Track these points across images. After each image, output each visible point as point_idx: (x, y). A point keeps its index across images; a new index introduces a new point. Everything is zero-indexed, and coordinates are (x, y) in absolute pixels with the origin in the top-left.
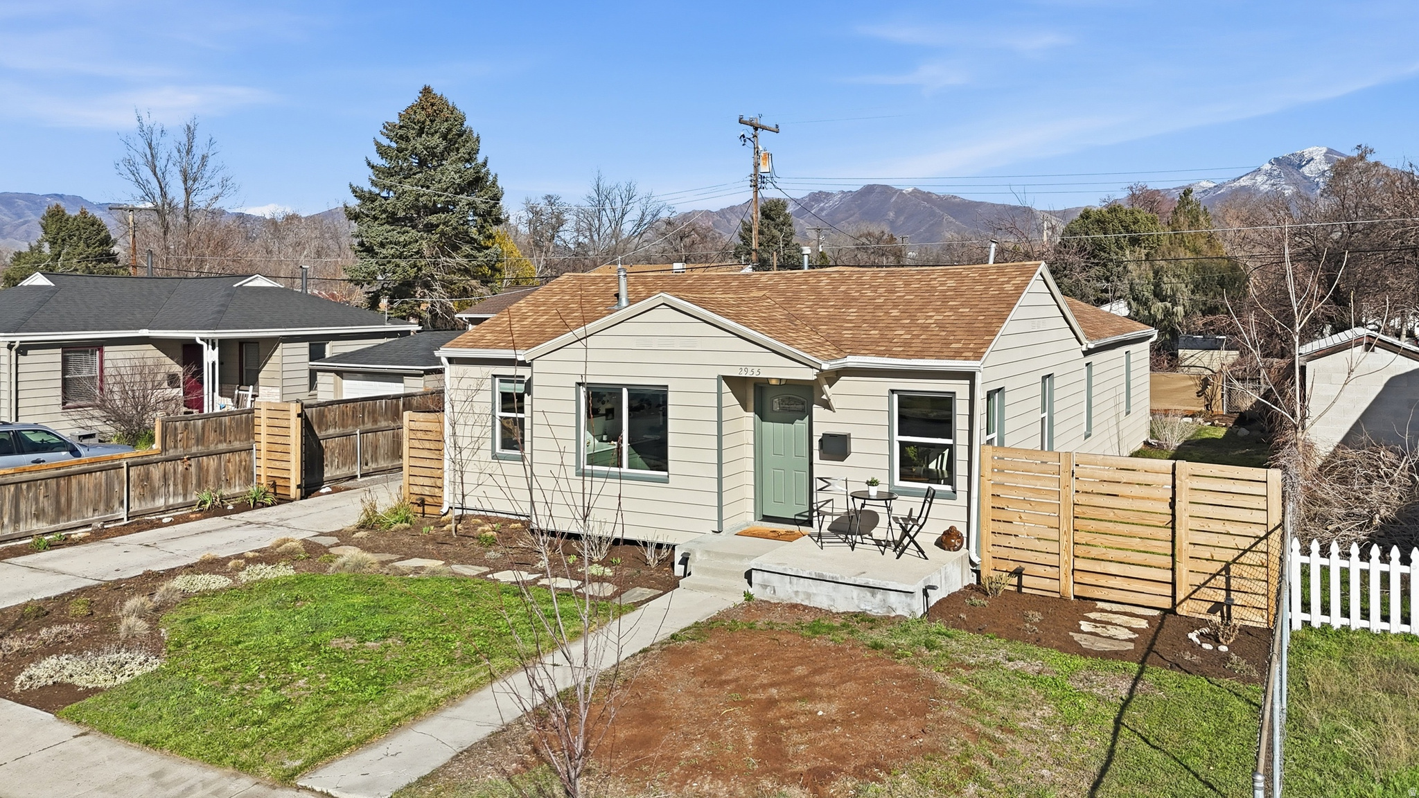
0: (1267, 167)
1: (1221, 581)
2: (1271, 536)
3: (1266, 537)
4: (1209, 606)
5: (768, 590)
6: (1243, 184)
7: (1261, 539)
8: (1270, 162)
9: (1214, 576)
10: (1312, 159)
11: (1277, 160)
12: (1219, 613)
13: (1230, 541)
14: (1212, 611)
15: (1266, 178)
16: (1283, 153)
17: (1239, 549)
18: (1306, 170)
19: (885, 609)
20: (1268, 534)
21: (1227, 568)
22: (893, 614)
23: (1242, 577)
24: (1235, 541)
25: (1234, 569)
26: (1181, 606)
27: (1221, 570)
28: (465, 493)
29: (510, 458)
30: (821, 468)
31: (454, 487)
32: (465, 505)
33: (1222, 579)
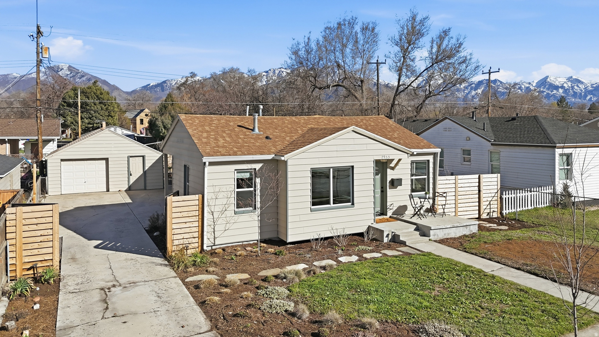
3: (497, 192)
5: (436, 236)
9: (487, 206)
10: (63, 69)
13: (490, 195)
14: (487, 215)
17: (492, 197)
23: (492, 204)
24: (492, 195)
25: (491, 203)
26: (482, 216)
27: (489, 204)
28: (216, 237)
29: (243, 212)
30: (390, 192)
31: (209, 235)
32: (216, 244)
33: (489, 206)
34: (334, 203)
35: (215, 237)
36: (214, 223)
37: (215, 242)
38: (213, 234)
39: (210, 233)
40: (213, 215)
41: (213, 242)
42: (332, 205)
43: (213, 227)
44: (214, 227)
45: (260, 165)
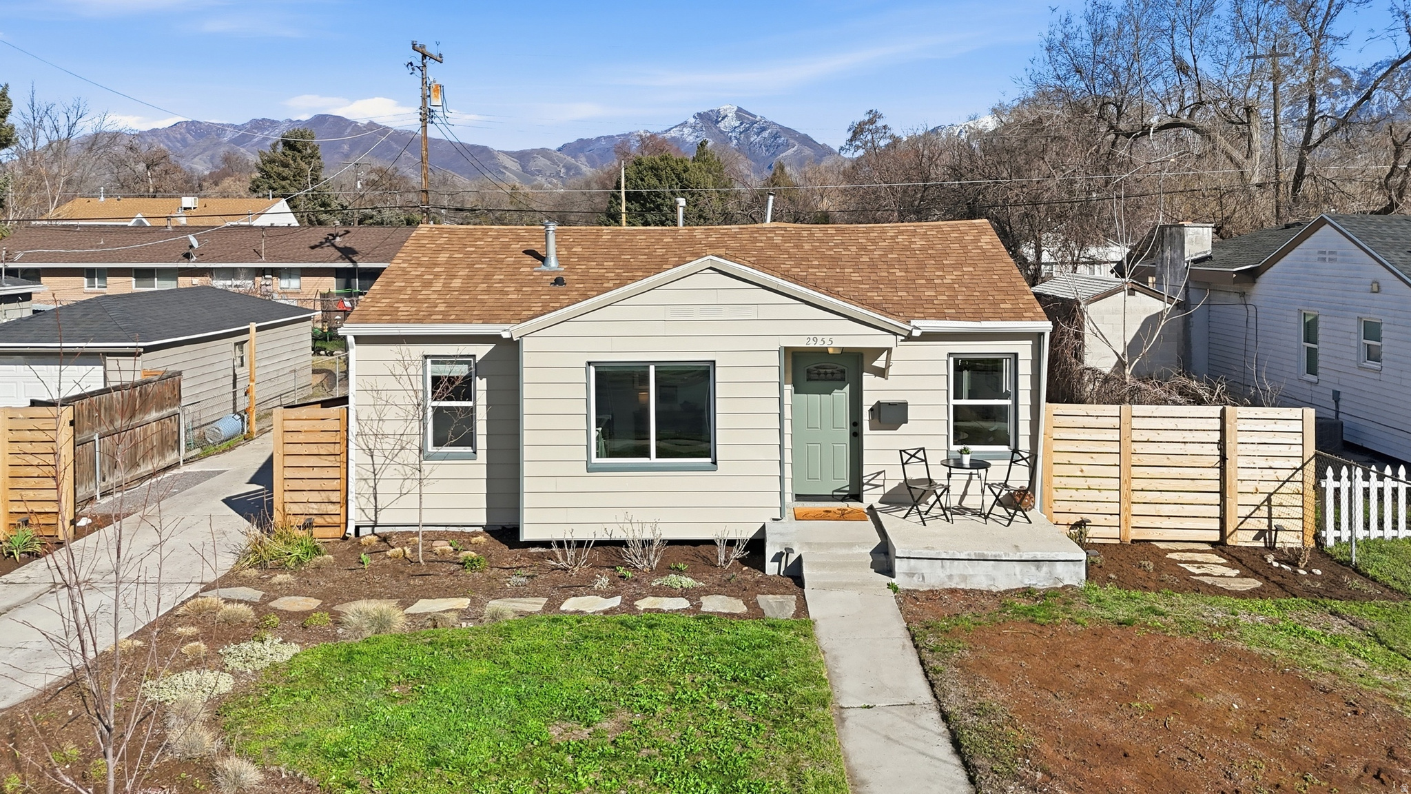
0: (692, 120)
1: (1264, 511)
2: (1306, 467)
3: (1302, 468)
4: (1254, 533)
5: (915, 578)
6: (673, 135)
7: (1298, 470)
8: (694, 117)
9: (1258, 507)
10: (726, 116)
11: (699, 114)
12: (1262, 540)
13: (1270, 474)
14: (1256, 538)
15: (691, 130)
16: (704, 109)
17: (1279, 481)
18: (721, 125)
19: (1052, 581)
20: (1304, 465)
21: (1269, 500)
22: (1060, 585)
23: (1281, 505)
24: (1277, 474)
25: (1275, 500)
26: (1231, 537)
27: (1264, 502)
28: (379, 506)
29: (446, 457)
30: (872, 438)
31: (363, 501)
32: (379, 522)
33: (1265, 509)
34: (658, 456)
35: (376, 506)
36: (375, 475)
37: (376, 518)
38: (372, 500)
39: (367, 496)
40: (372, 456)
41: (373, 519)
42: (653, 459)
43: (373, 484)
44: (376, 485)
45: (487, 348)
